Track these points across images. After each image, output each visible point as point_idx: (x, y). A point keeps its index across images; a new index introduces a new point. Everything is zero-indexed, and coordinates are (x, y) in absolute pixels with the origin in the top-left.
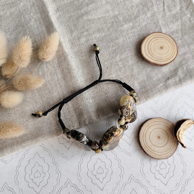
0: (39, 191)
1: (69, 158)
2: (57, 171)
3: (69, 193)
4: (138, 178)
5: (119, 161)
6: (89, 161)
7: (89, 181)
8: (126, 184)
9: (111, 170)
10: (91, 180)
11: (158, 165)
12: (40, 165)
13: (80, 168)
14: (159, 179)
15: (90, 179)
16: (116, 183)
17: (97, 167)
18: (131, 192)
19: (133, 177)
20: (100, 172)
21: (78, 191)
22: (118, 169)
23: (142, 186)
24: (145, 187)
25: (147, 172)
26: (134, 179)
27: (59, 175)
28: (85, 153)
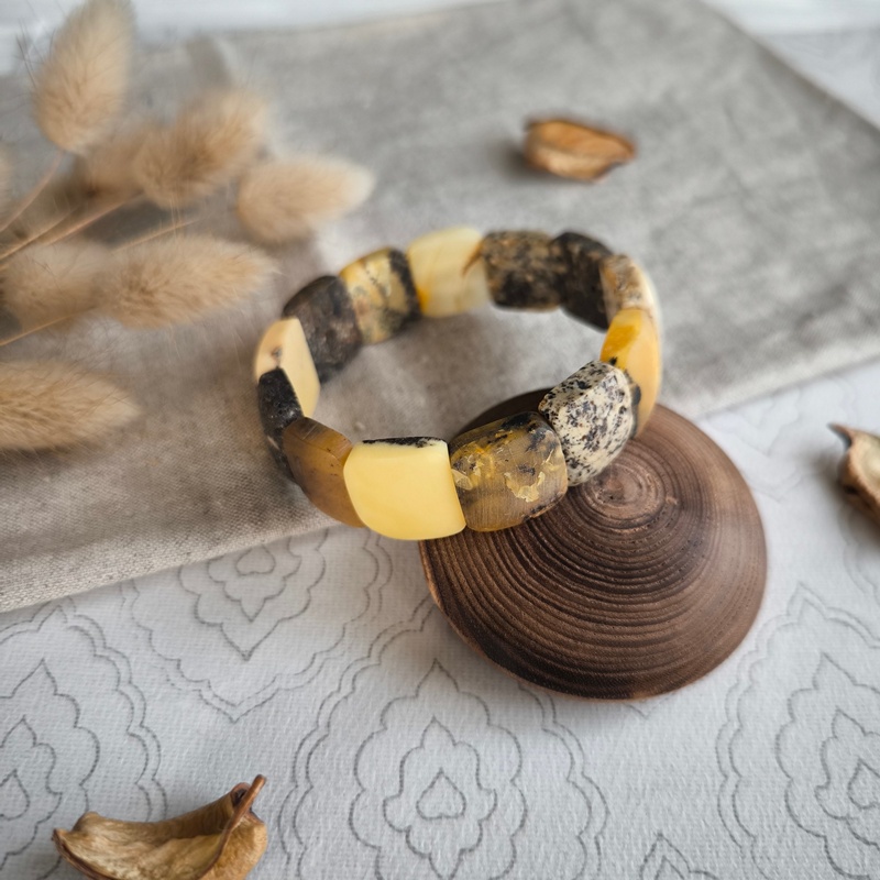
1: (244, 708)
2: (141, 788)
4: (708, 865)
5: (574, 747)
6: (371, 737)
7: (359, 869)
9: (518, 798)
10: (373, 859)
11: (835, 780)
12: (38, 741)
13: (301, 773)
15: (367, 856)
17: (418, 776)
19: (672, 856)
20: (443, 809)
22: (567, 797)
25: (765, 824)
26: (682, 867)
28: (346, 689)
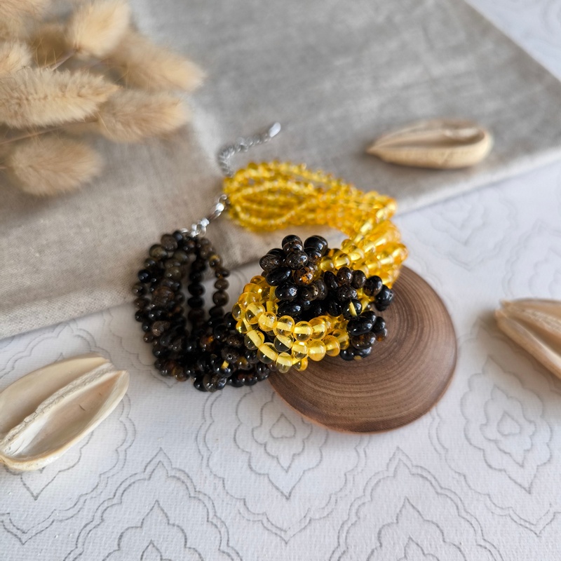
0: (41, 488)
3: (157, 501)
8: (380, 481)
14: (500, 470)
16: (343, 476)
18: (398, 510)
21: (192, 495)
23: (442, 492)
24: (452, 496)
27: (126, 435)
